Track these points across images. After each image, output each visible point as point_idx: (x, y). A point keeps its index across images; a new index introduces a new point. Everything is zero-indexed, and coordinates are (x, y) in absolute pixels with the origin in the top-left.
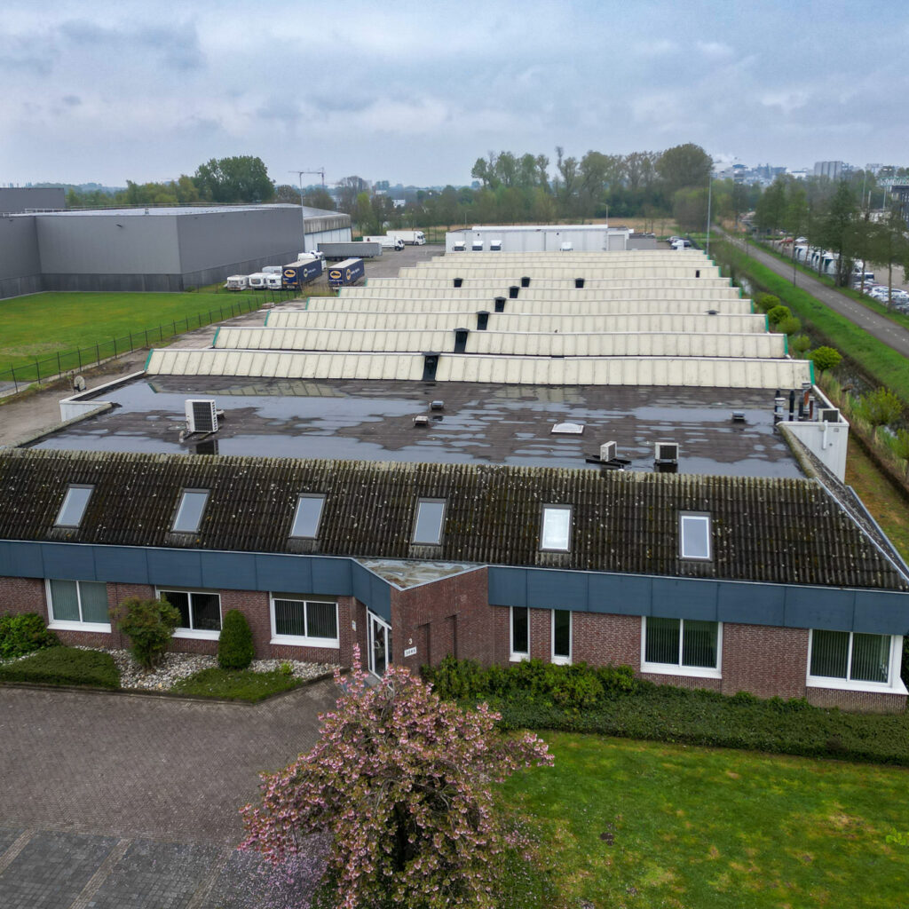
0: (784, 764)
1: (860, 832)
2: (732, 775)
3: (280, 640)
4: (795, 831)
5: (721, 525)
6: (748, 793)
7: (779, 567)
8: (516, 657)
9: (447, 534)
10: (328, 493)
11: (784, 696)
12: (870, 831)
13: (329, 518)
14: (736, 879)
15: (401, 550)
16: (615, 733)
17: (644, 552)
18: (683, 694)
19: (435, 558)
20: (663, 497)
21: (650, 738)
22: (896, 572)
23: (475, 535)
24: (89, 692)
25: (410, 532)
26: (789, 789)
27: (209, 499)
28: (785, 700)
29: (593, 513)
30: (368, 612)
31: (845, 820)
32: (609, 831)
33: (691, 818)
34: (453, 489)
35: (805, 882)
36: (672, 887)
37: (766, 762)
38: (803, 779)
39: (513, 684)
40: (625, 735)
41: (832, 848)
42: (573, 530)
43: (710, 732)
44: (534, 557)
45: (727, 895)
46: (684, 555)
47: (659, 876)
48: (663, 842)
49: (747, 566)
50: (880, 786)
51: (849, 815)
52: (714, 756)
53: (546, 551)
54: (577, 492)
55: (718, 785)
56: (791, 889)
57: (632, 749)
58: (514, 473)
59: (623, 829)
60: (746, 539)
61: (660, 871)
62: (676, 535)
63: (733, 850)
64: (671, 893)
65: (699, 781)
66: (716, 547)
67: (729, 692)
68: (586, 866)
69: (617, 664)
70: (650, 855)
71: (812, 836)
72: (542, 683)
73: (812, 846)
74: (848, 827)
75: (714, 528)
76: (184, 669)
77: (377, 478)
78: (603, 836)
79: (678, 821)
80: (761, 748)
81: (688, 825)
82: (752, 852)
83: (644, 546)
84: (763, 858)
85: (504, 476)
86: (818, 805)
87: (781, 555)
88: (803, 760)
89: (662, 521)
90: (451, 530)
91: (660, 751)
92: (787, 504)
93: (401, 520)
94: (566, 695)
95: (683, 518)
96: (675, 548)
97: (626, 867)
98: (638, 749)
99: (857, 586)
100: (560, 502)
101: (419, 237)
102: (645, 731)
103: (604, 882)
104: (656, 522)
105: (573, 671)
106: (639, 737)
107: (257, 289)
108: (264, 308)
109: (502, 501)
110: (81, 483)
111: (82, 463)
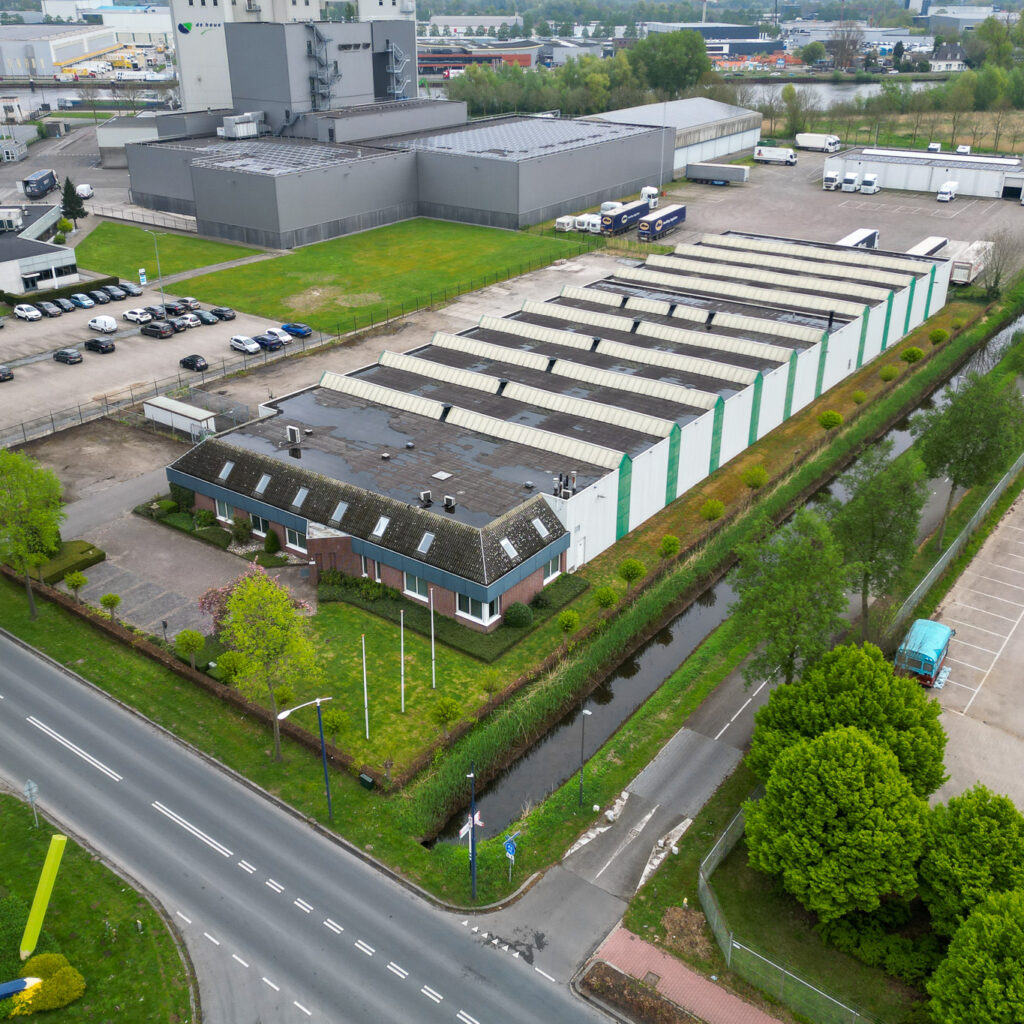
2: (395, 636)
3: (289, 545)
5: (437, 540)
7: (447, 563)
8: (364, 575)
9: (343, 518)
10: (311, 489)
11: (448, 616)
13: (307, 501)
15: (326, 521)
16: (372, 612)
17: (406, 544)
19: (335, 527)
20: (423, 523)
23: (352, 522)
25: (332, 514)
27: (271, 481)
29: (396, 523)
34: (352, 499)
42: (387, 529)
44: (368, 537)
46: (419, 549)
49: (437, 559)
53: (374, 535)
54: (395, 512)
55: (386, 638)
58: (377, 498)
59: (336, 640)
60: (442, 548)
62: (420, 540)
66: (431, 549)
69: (396, 588)
70: (335, 649)
71: (391, 659)
75: (433, 541)
76: (252, 548)
77: (330, 486)
78: (327, 640)
83: (407, 542)
85: (373, 499)
87: (450, 558)
89: (418, 534)
90: (345, 517)
92: (464, 538)
93: (331, 508)
95: (426, 534)
96: (417, 546)
98: (373, 619)
100: (387, 516)
101: (830, 144)
102: (381, 613)
104: (415, 533)
105: (380, 586)
106: (379, 615)
107: (580, 231)
108: (555, 265)
109: (368, 509)
110: (231, 461)
111: (234, 452)
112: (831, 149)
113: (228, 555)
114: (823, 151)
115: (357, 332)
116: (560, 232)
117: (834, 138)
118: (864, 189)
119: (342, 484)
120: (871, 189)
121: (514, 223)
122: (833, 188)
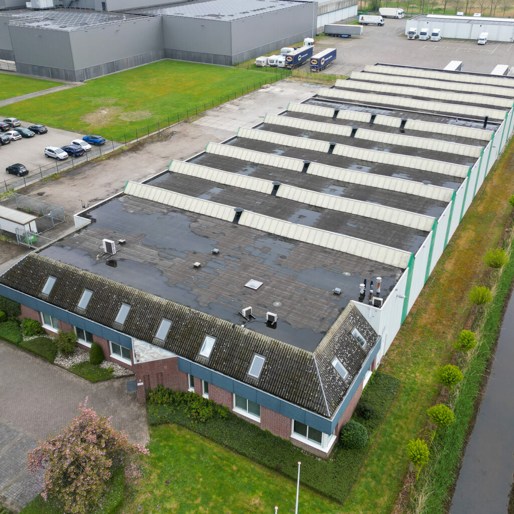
1: (257, 509)
2: (235, 468)
3: (113, 355)
4: (235, 500)
5: (268, 364)
6: (233, 478)
7: (282, 390)
8: (191, 389)
9: (168, 337)
10: (132, 305)
12: (261, 509)
13: (130, 317)
15: (150, 339)
17: (236, 367)
19: (161, 346)
20: (251, 344)
21: (217, 442)
23: (178, 341)
24: (44, 361)
25: (156, 332)
26: (250, 481)
27: (92, 296)
29: (223, 344)
31: (257, 501)
32: (170, 480)
33: (203, 483)
34: (177, 318)
36: (172, 510)
38: (259, 478)
42: (213, 350)
43: (239, 448)
44: (195, 357)
46: (249, 373)
47: (172, 504)
48: (185, 490)
49: (271, 385)
51: (261, 500)
53: (200, 355)
54: (221, 332)
55: (225, 471)
58: (201, 316)
59: (176, 481)
60: (275, 373)
61: (174, 502)
62: (250, 363)
63: (206, 502)
65: (220, 467)
66: (263, 373)
67: (263, 428)
70: (176, 495)
71: (238, 505)
74: (255, 505)
75: (265, 365)
76: (78, 359)
77: (151, 304)
78: (167, 482)
79: (197, 482)
81: (199, 486)
83: (236, 364)
85: (197, 317)
86: (254, 492)
87: (285, 385)
89: (247, 355)
90: (169, 336)
91: (216, 449)
92: (297, 362)
93: (154, 326)
95: (256, 356)
96: (247, 369)
97: (164, 497)
98: (211, 445)
99: (308, 409)
100: (213, 335)
101: (399, 14)
103: (152, 500)
104: (245, 355)
105: (208, 403)
107: (271, 66)
108: (263, 88)
109: (192, 328)
110: (53, 276)
111: (55, 266)
112: (400, 16)
113: (56, 368)
114: (395, 18)
115: (139, 140)
116: (259, 67)
117: (401, 10)
118: (433, 38)
119: (164, 302)
120: (437, 38)
121: (229, 62)
122: (413, 38)
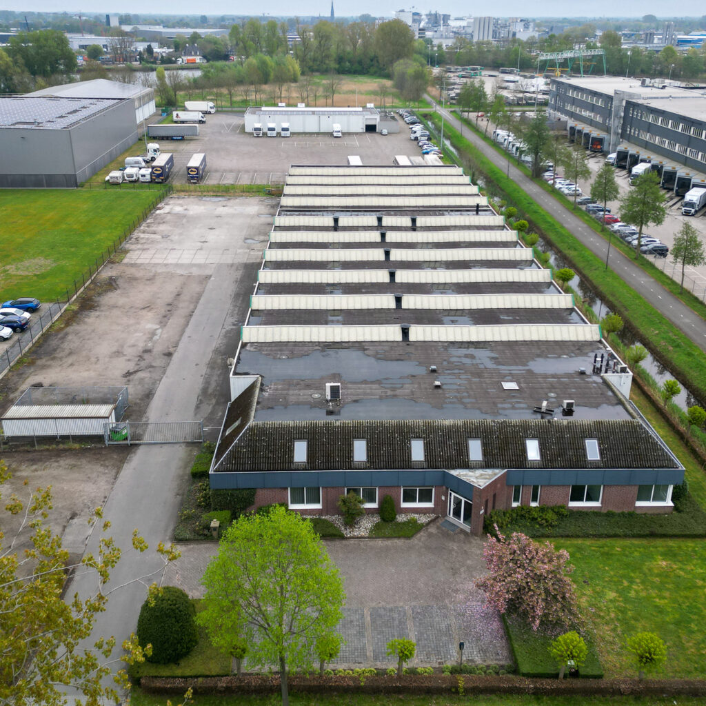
0: (636, 542)
1: (671, 568)
2: (618, 549)
3: (404, 505)
4: (649, 570)
5: (602, 444)
6: (627, 556)
7: (628, 461)
8: (515, 505)
9: (485, 455)
10: (424, 438)
12: (674, 566)
13: (428, 450)
14: (637, 592)
15: (466, 465)
16: (568, 536)
17: (573, 458)
18: (587, 514)
19: (482, 467)
20: (577, 432)
21: (582, 537)
22: (673, 460)
23: (497, 456)
24: (330, 540)
25: (468, 455)
26: (640, 552)
27: (367, 444)
28: (626, 512)
29: (548, 441)
30: (450, 491)
31: (665, 563)
32: (585, 579)
33: (612, 569)
34: (483, 433)
35: (660, 590)
36: (617, 598)
37: (628, 542)
38: (643, 547)
39: (519, 518)
40: (572, 536)
41: (664, 575)
42: (541, 450)
43: (606, 532)
44: (526, 464)
45: (636, 599)
46: (589, 459)
47: (611, 595)
48: (606, 581)
49: (616, 461)
50: (672, 547)
51: (665, 561)
52: (608, 541)
53: (530, 461)
54: (539, 431)
55: (615, 555)
56: (656, 593)
57: (576, 542)
58: (509, 423)
59: (590, 578)
60: (613, 449)
61: (610, 593)
62: (584, 449)
63: (631, 581)
64: (618, 601)
65: (607, 554)
66: (601, 454)
67: (604, 511)
68: (585, 594)
69: (559, 504)
70: (604, 587)
71: (656, 571)
72: (531, 517)
73: (658, 575)
74: (667, 566)
75: (599, 446)
76: (367, 524)
77: (445, 429)
78: (585, 582)
79: (607, 572)
80: (626, 536)
81: (612, 573)
82: (638, 581)
83: (572, 455)
84: (643, 582)
85: (504, 425)
86: (653, 558)
87: (628, 456)
88: (641, 539)
89: (578, 443)
91: (588, 542)
92: (628, 432)
93: (462, 449)
94: (544, 521)
95: (586, 441)
96: (585, 455)
97: (598, 593)
98: (579, 542)
99: (659, 468)
100: (533, 437)
101: (211, 108)
102: (580, 534)
103: (593, 600)
104: (576, 444)
105: (542, 509)
106: (578, 537)
108: (159, 209)
109: (506, 438)
110: (300, 439)
111: (296, 428)
113: (352, 542)
115: (77, 295)
116: (116, 184)
118: (284, 133)
119: (459, 422)
